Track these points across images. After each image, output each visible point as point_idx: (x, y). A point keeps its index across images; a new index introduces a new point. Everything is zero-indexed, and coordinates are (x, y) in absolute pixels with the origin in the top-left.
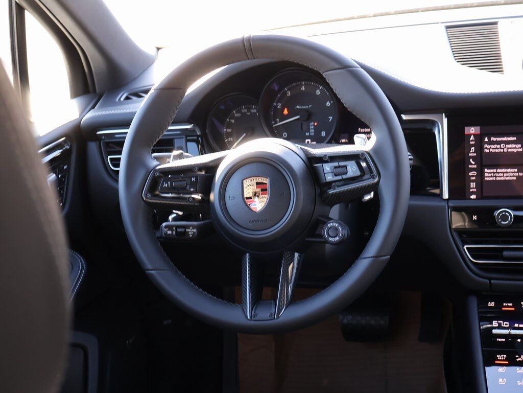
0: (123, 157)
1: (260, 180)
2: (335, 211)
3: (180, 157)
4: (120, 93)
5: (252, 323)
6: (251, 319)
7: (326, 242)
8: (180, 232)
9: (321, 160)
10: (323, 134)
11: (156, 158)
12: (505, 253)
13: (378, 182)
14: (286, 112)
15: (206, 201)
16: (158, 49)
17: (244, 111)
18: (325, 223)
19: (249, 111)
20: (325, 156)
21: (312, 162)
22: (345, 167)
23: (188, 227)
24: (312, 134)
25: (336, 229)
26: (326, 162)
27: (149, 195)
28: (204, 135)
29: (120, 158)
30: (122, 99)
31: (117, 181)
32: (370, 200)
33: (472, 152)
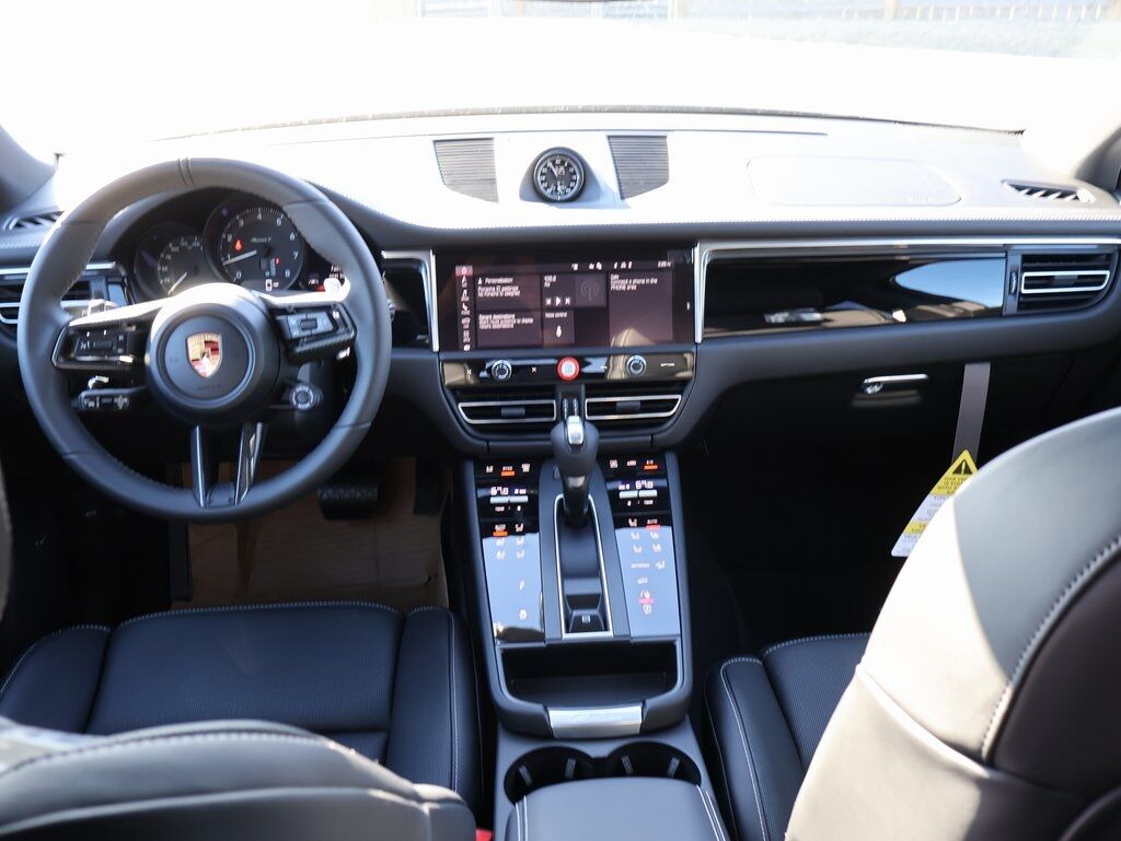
0: (23, 305)
1: (209, 337)
2: (304, 372)
3: (101, 308)
4: (5, 219)
5: (207, 511)
6: (205, 506)
7: (294, 409)
8: (107, 404)
9: (284, 311)
10: (288, 273)
11: (68, 310)
12: (504, 411)
13: (355, 337)
14: (238, 246)
15: (139, 363)
16: (58, 156)
17: (184, 243)
18: (292, 387)
19: (190, 244)
20: (290, 307)
21: (273, 313)
22: (315, 320)
23: (117, 396)
24: (274, 273)
25: (306, 394)
26: (292, 314)
27: (61, 360)
28: (131, 276)
29: (17, 308)
30: (11, 227)
31: (15, 339)
32: (346, 359)
33: (465, 297)
